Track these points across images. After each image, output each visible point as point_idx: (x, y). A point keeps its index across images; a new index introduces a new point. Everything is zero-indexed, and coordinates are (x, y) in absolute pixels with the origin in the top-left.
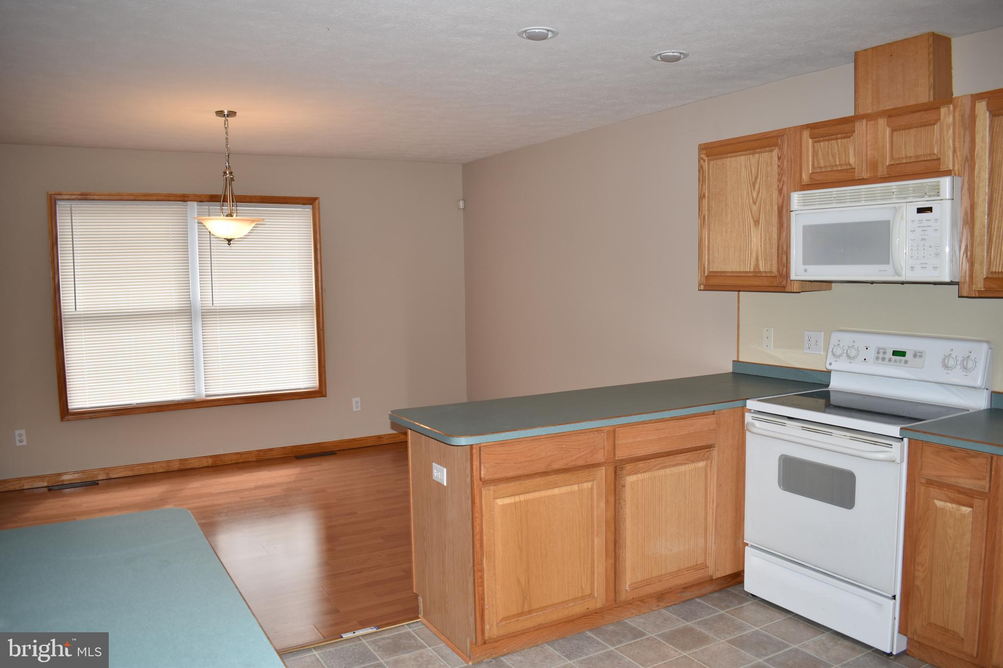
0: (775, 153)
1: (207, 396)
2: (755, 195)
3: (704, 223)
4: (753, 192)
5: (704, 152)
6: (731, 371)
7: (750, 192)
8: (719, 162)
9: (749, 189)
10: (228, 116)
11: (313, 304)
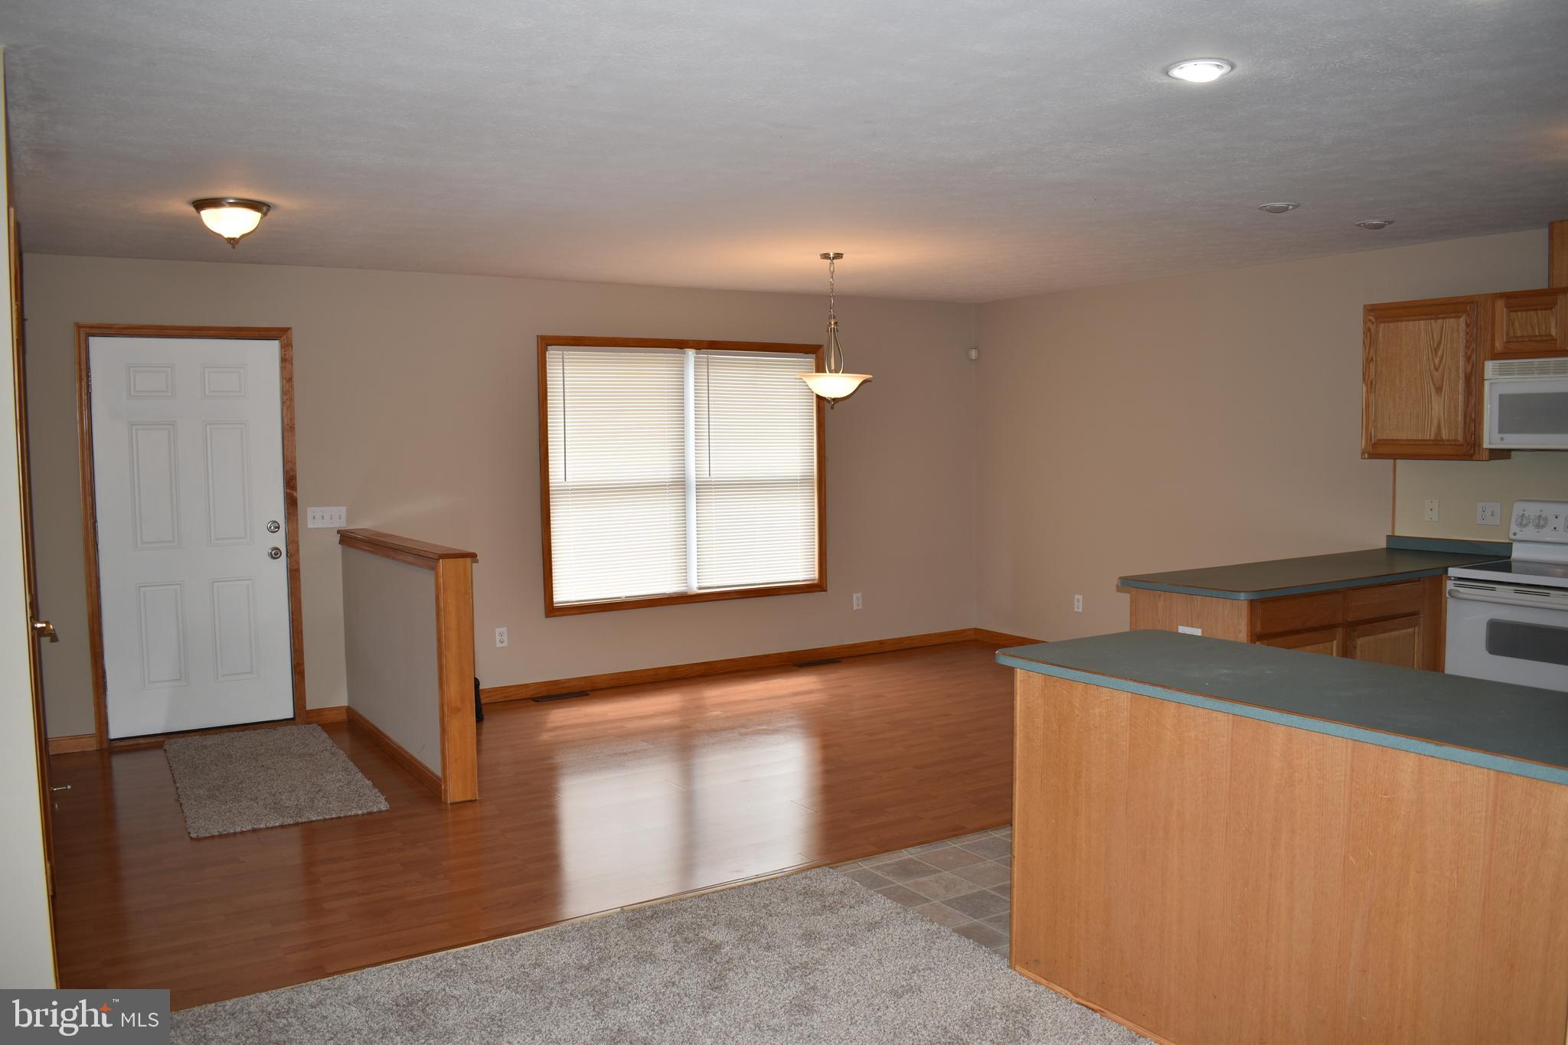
0: (1462, 321)
1: (700, 588)
2: (1437, 361)
3: (1371, 388)
4: (1434, 357)
5: (1373, 314)
6: (1385, 547)
7: (1430, 357)
8: (1392, 325)
9: (1430, 354)
10: (834, 258)
11: (813, 476)
